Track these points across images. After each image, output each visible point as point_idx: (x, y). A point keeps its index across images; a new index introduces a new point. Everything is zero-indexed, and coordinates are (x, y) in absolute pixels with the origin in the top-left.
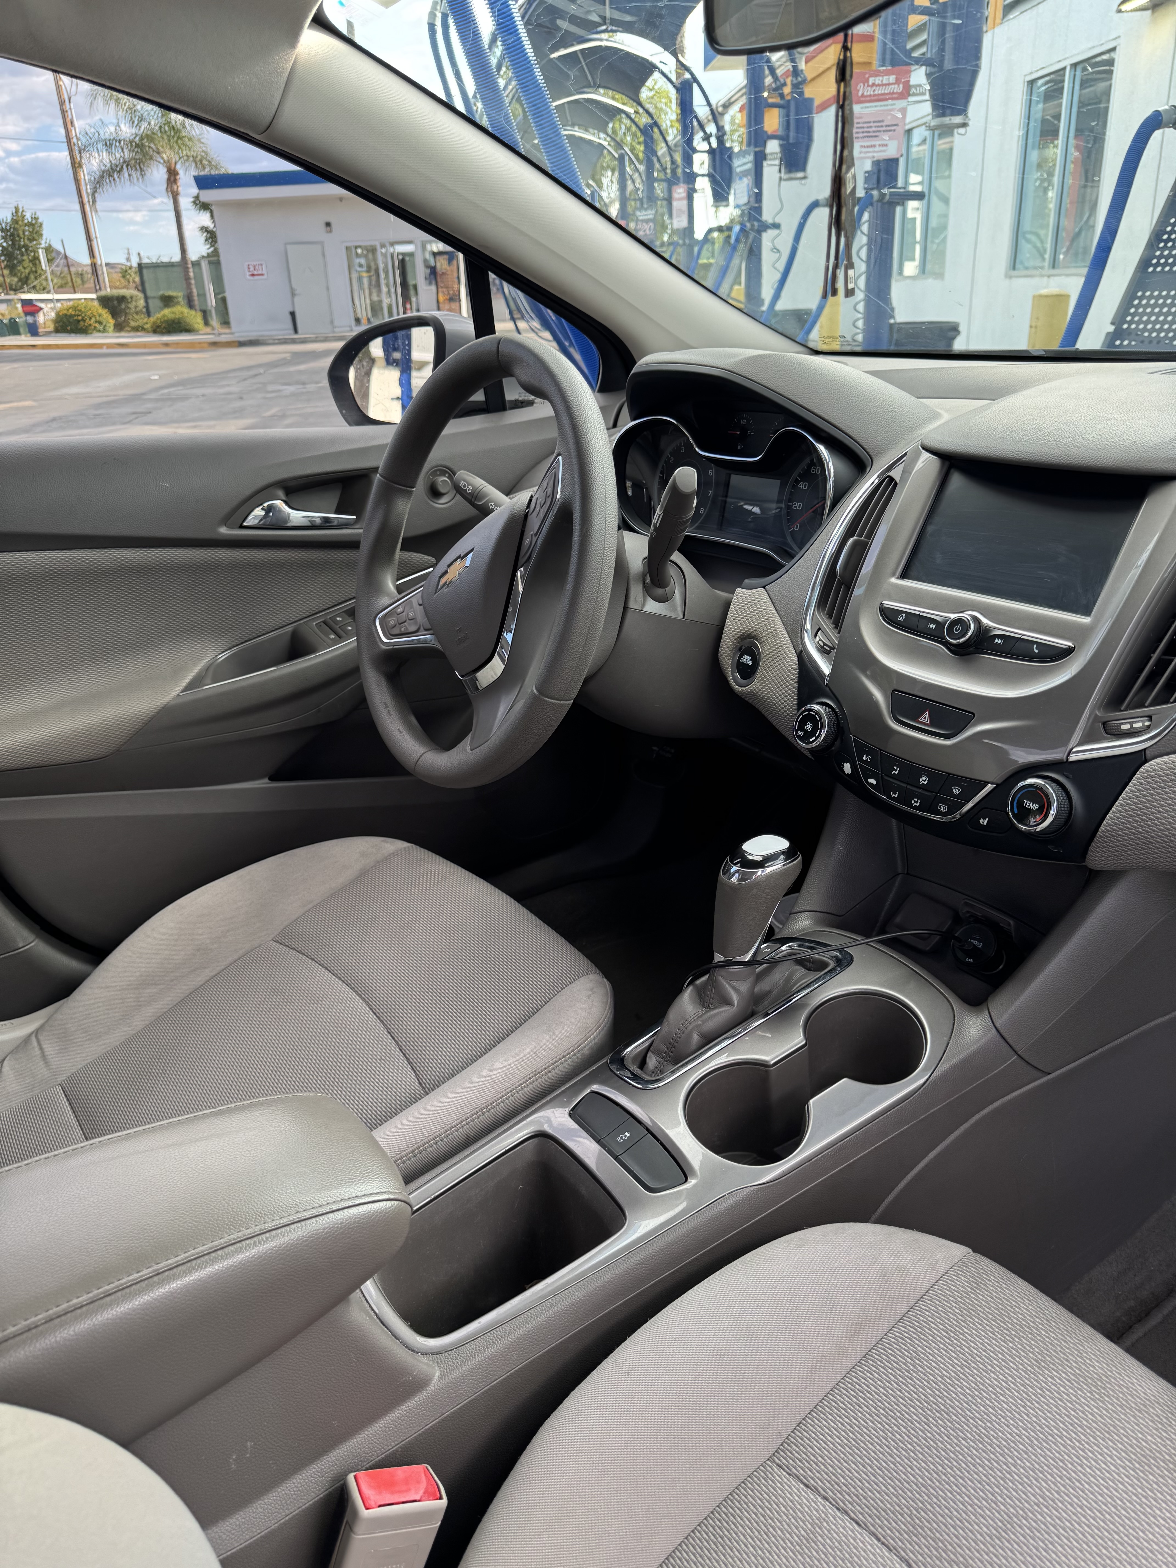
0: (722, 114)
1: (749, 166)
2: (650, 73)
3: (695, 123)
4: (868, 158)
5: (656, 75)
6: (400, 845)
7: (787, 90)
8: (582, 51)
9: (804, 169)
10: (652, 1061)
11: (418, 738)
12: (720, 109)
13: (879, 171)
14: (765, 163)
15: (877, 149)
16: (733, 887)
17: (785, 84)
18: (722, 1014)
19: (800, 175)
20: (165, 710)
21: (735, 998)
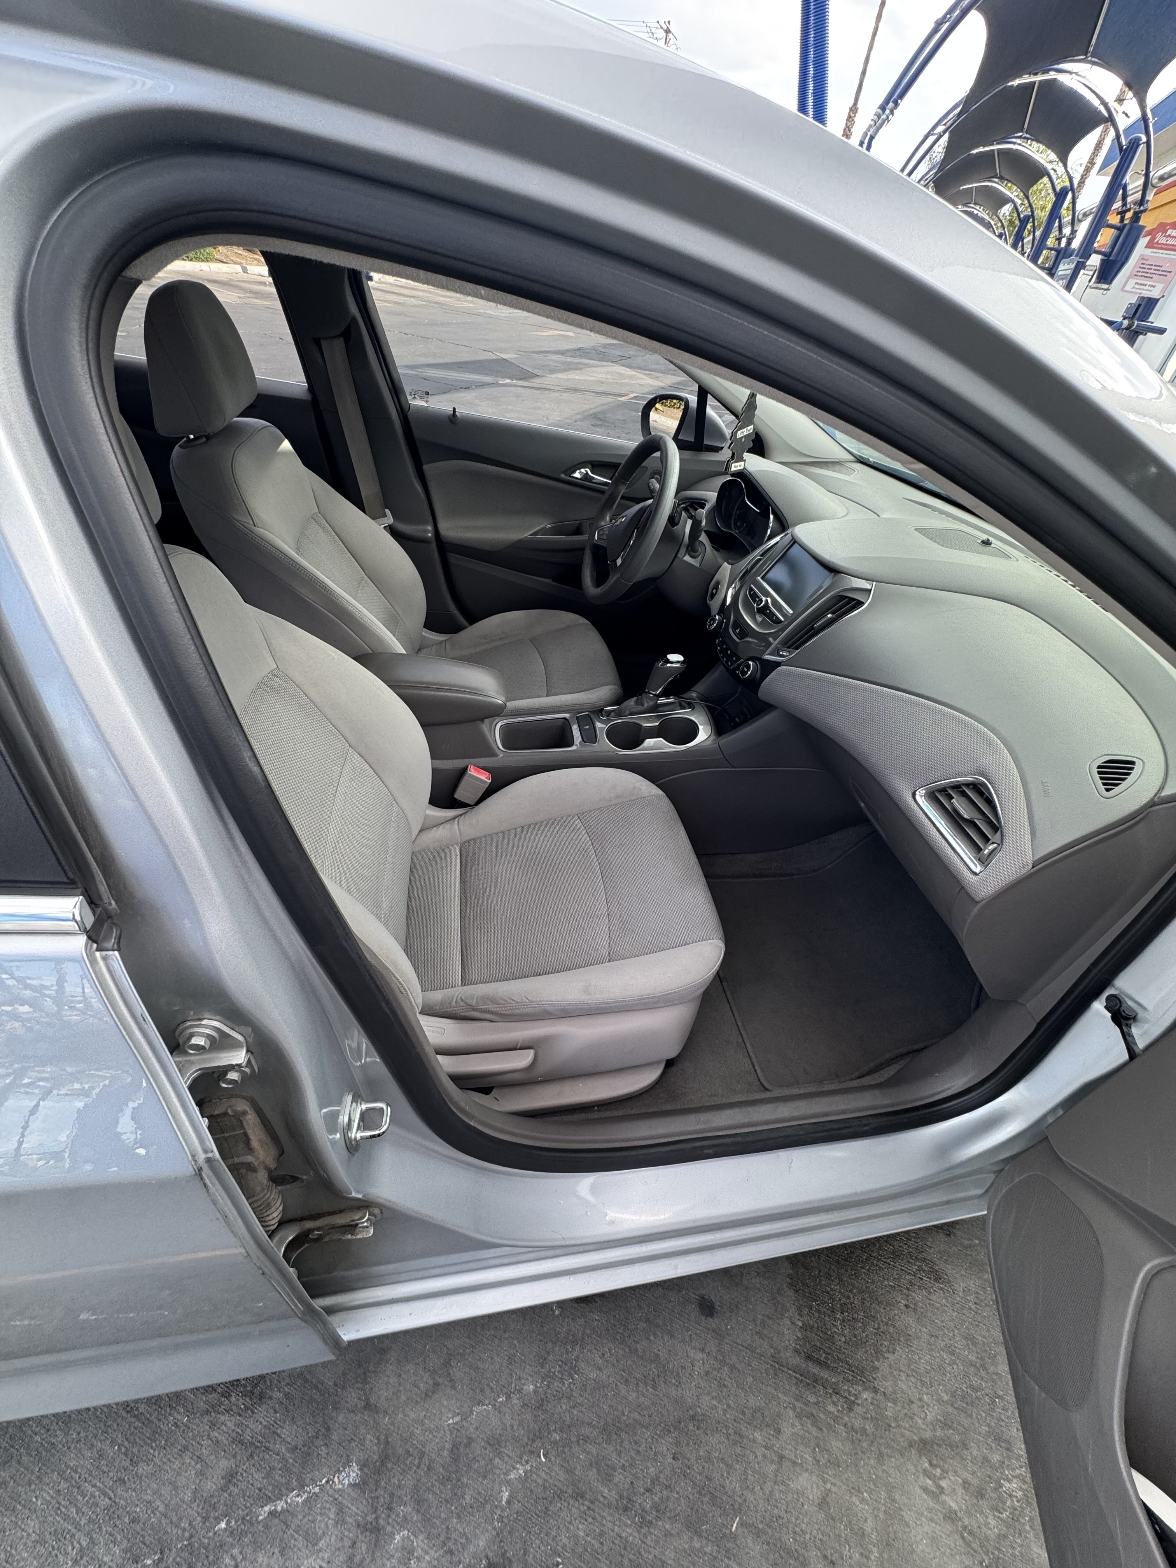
0: (1080, 221)
1: (1069, 272)
2: (1042, 177)
3: (1057, 224)
4: (1136, 293)
5: (1045, 180)
6: (587, 622)
7: (1129, 215)
8: (998, 150)
9: (1110, 283)
10: (612, 714)
11: (592, 581)
12: (1080, 217)
13: (1139, 305)
14: (1082, 272)
15: (1146, 288)
16: (658, 668)
17: (1129, 210)
18: (640, 708)
19: (1105, 286)
20: (520, 541)
21: (646, 705)
